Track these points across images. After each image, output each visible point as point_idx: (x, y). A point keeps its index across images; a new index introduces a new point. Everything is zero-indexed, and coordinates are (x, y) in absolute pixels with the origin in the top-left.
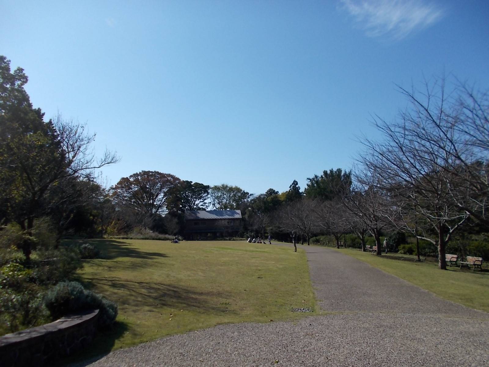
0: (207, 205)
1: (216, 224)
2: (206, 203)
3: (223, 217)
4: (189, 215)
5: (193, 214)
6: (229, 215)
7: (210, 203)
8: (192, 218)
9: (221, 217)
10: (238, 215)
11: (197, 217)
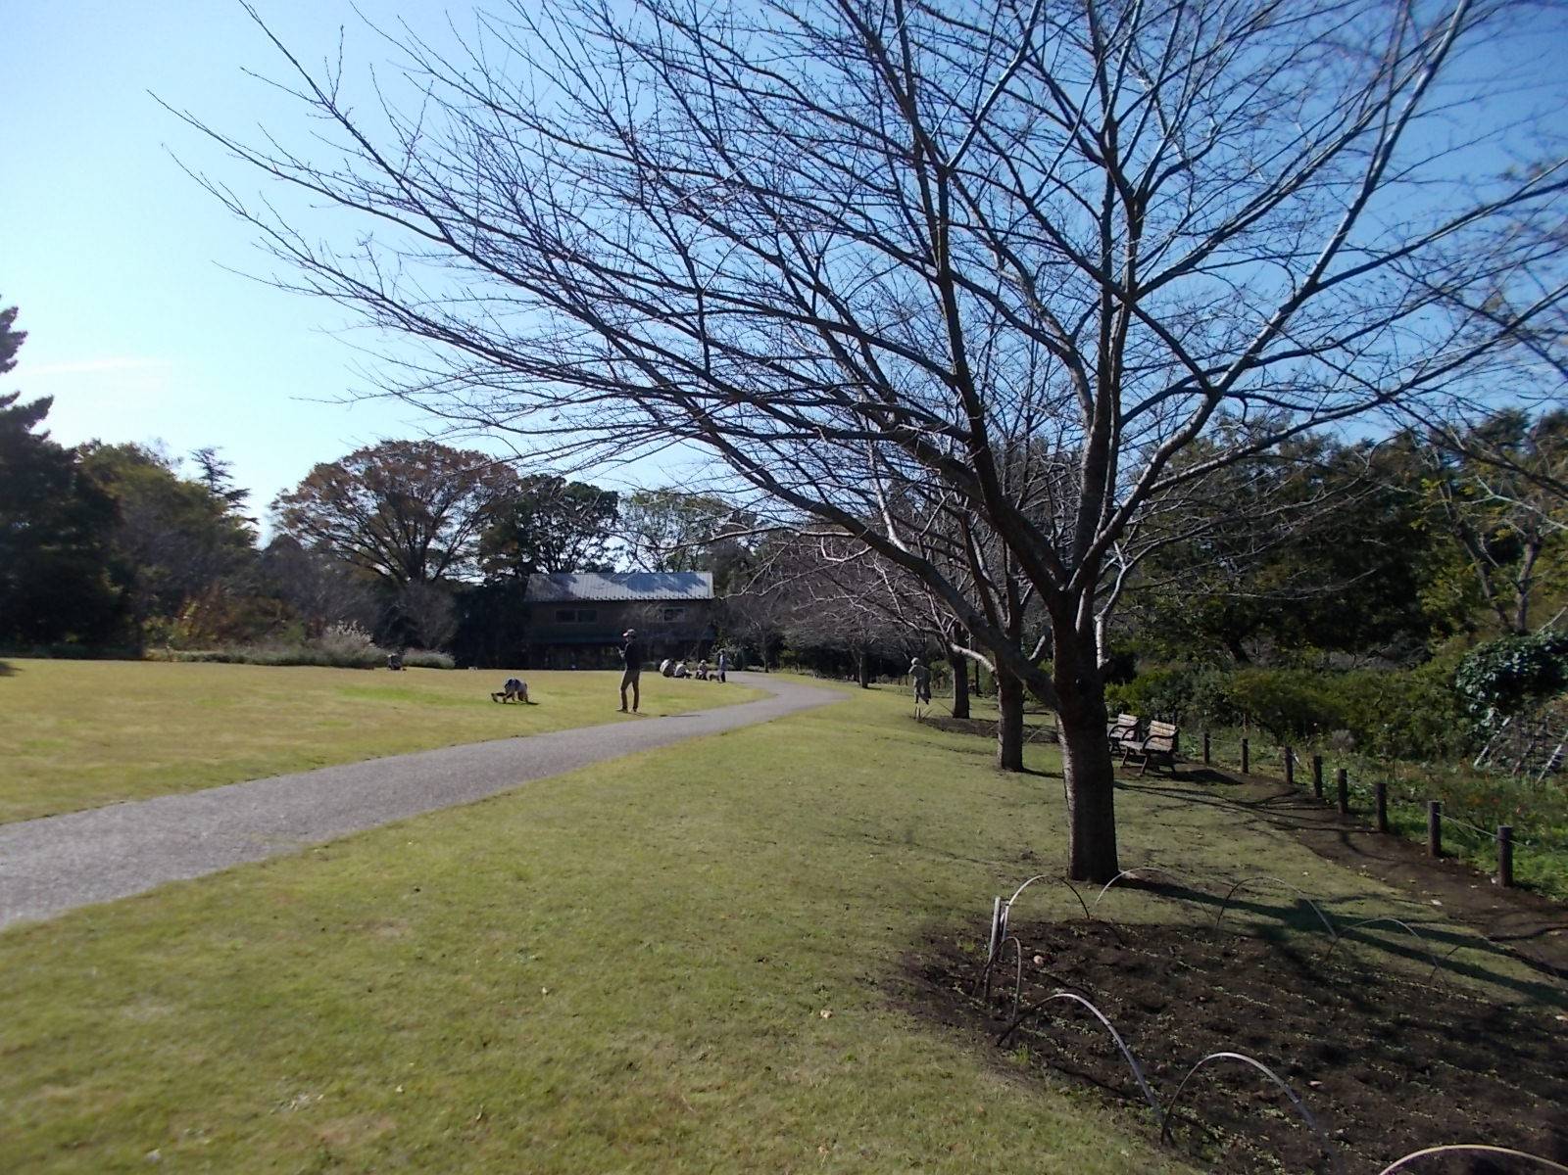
0: (610, 554)
1: (624, 616)
2: (607, 549)
3: (653, 595)
4: (541, 588)
5: (555, 586)
6: (672, 589)
7: (621, 548)
8: (551, 597)
9: (645, 596)
10: (703, 587)
11: (567, 592)
